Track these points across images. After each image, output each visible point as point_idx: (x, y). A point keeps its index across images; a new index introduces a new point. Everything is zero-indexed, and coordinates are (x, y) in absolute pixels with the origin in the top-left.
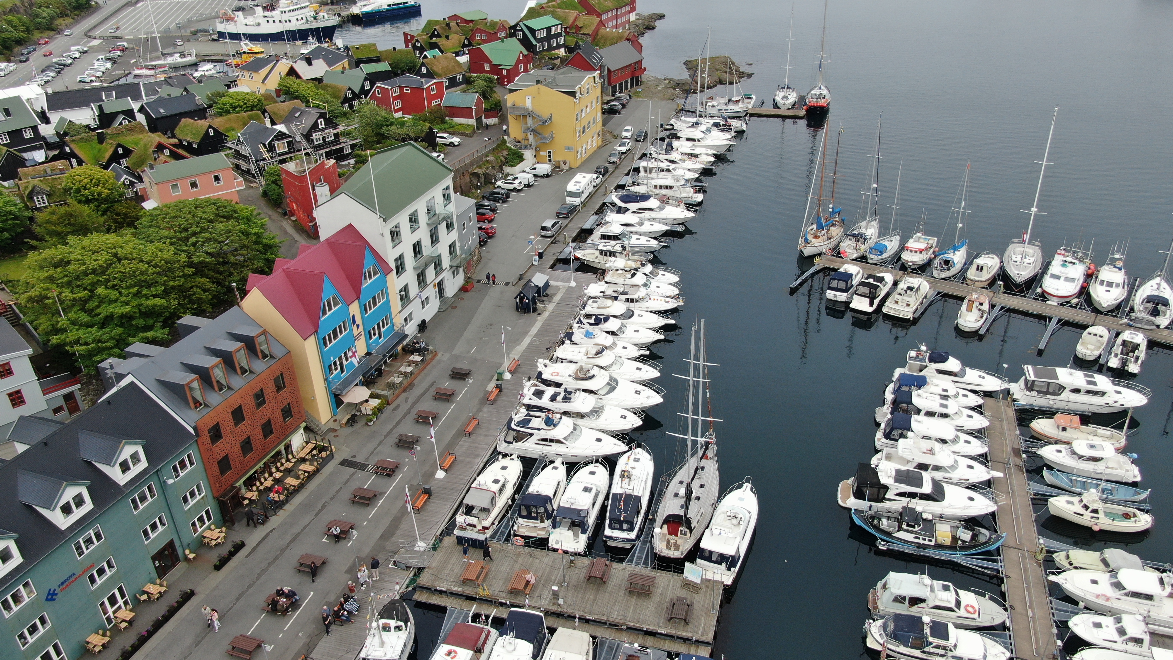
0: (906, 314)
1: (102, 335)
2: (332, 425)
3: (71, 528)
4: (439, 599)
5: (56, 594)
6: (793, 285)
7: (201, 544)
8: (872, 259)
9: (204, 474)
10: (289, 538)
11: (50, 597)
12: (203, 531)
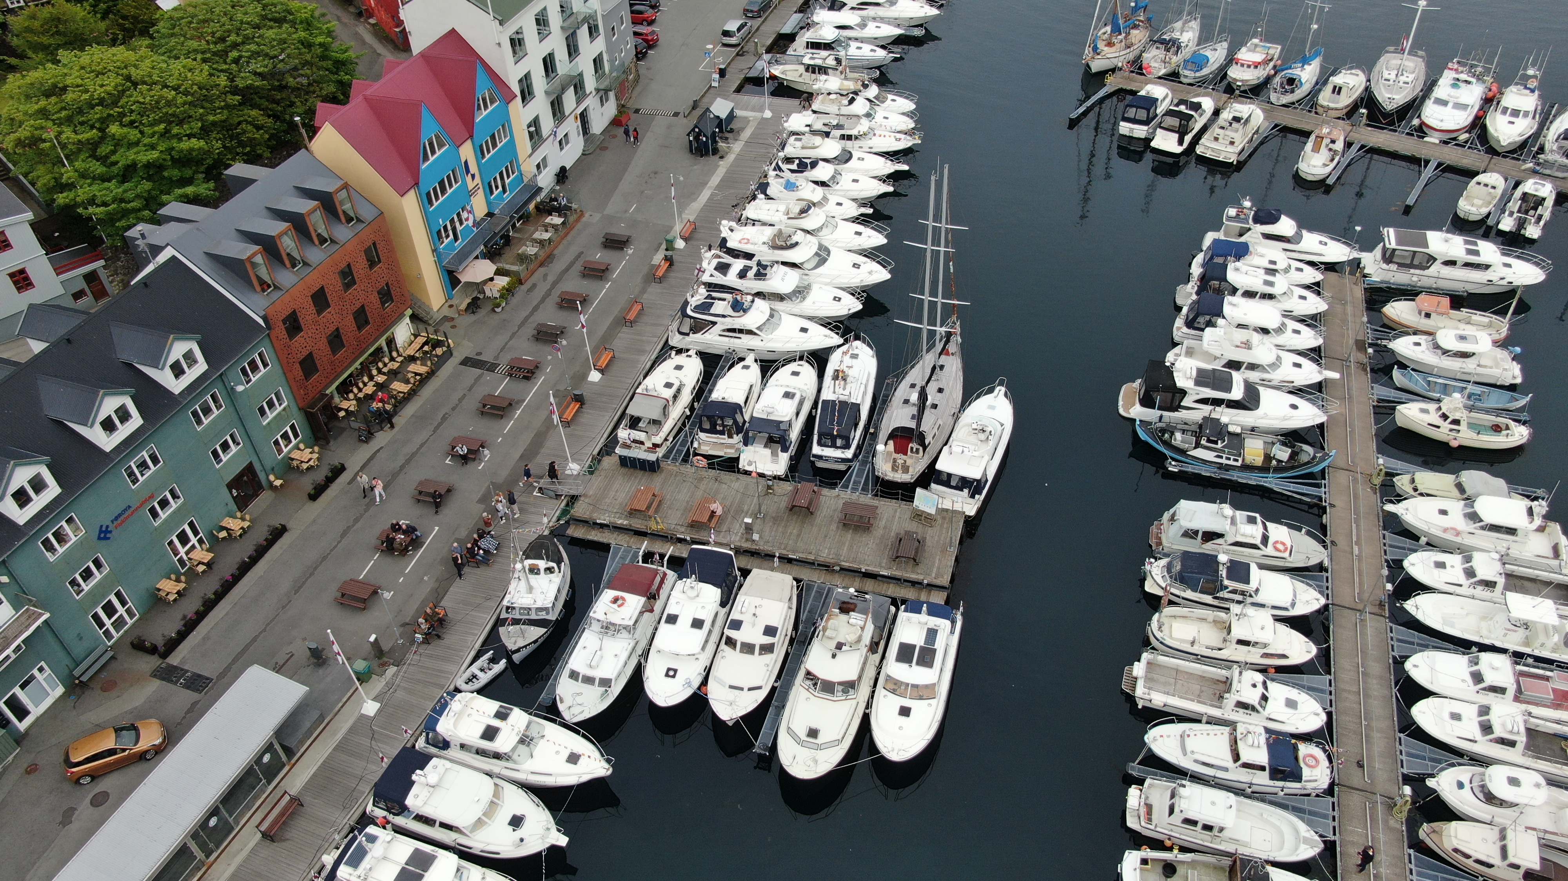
0: (1228, 156)
1: (125, 191)
2: (446, 312)
3: (118, 449)
4: (599, 534)
5: (110, 532)
6: (1074, 115)
7: (289, 468)
8: (1186, 77)
9: (283, 379)
10: (401, 460)
11: (102, 535)
12: (290, 452)
